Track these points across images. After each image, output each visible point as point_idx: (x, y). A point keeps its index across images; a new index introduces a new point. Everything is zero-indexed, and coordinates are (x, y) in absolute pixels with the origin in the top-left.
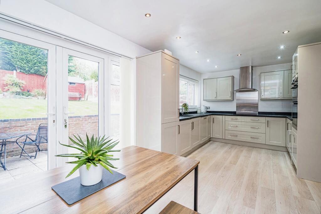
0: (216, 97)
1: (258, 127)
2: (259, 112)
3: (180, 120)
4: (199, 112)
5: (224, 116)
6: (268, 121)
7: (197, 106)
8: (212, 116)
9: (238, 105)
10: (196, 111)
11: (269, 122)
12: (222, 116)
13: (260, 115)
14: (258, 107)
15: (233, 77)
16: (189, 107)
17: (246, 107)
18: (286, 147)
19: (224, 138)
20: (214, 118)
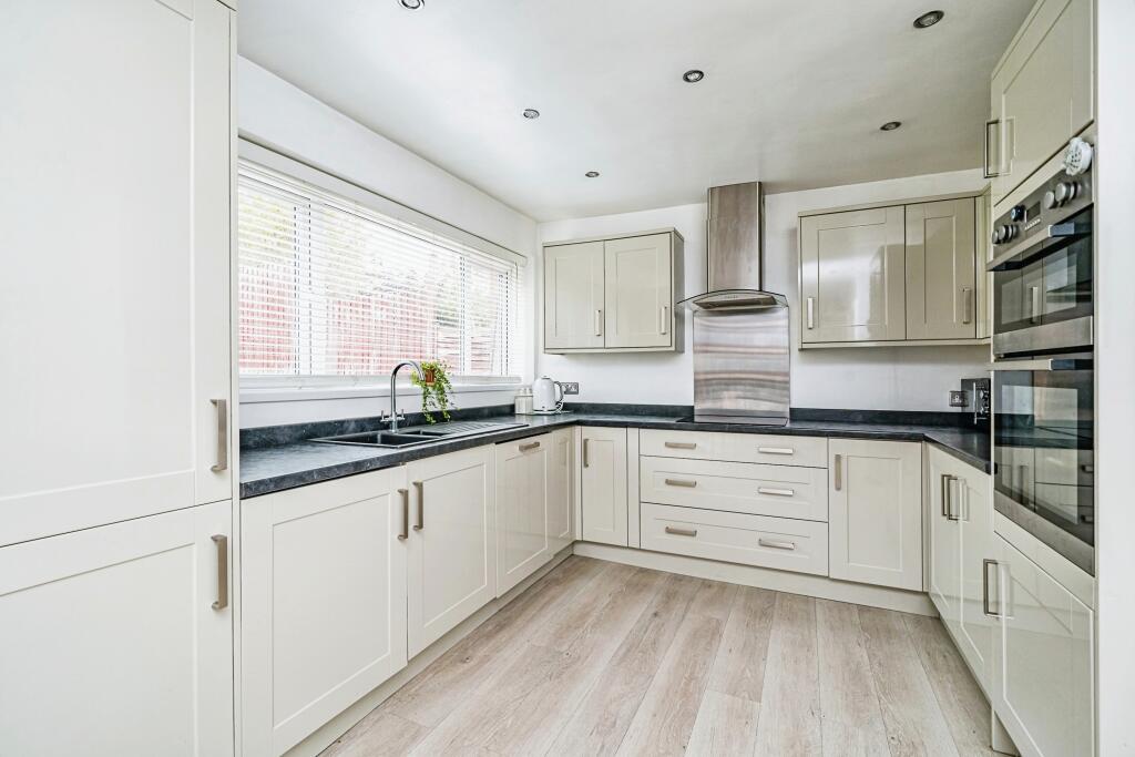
0: (603, 334)
1: (795, 487)
2: (792, 411)
3: (250, 491)
4: (521, 409)
5: (633, 432)
6: (838, 458)
7: (519, 379)
8: (578, 428)
9: (702, 377)
10: (510, 402)
11: (844, 462)
12: (622, 431)
13: (797, 426)
14: (788, 382)
15: (677, 240)
16: (455, 385)
17: (736, 384)
18: (926, 594)
19: (638, 546)
20: (586, 441)
